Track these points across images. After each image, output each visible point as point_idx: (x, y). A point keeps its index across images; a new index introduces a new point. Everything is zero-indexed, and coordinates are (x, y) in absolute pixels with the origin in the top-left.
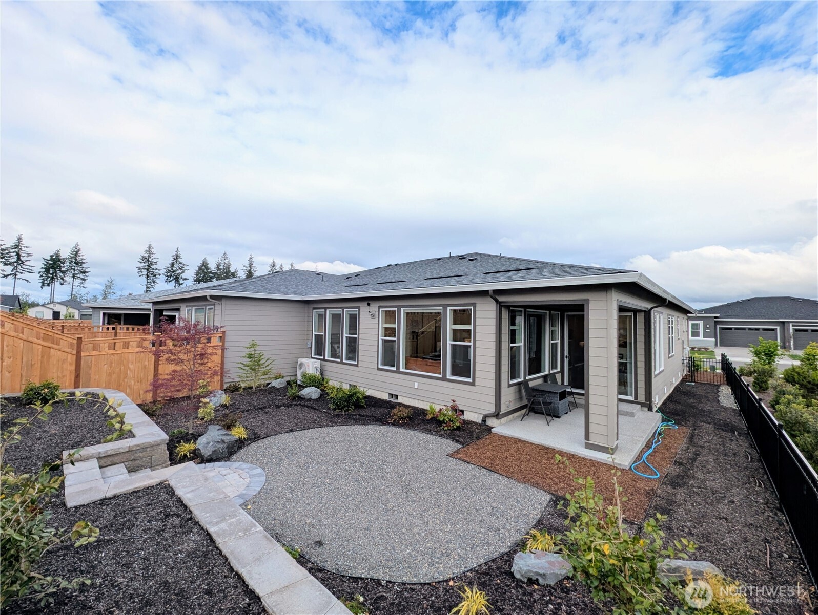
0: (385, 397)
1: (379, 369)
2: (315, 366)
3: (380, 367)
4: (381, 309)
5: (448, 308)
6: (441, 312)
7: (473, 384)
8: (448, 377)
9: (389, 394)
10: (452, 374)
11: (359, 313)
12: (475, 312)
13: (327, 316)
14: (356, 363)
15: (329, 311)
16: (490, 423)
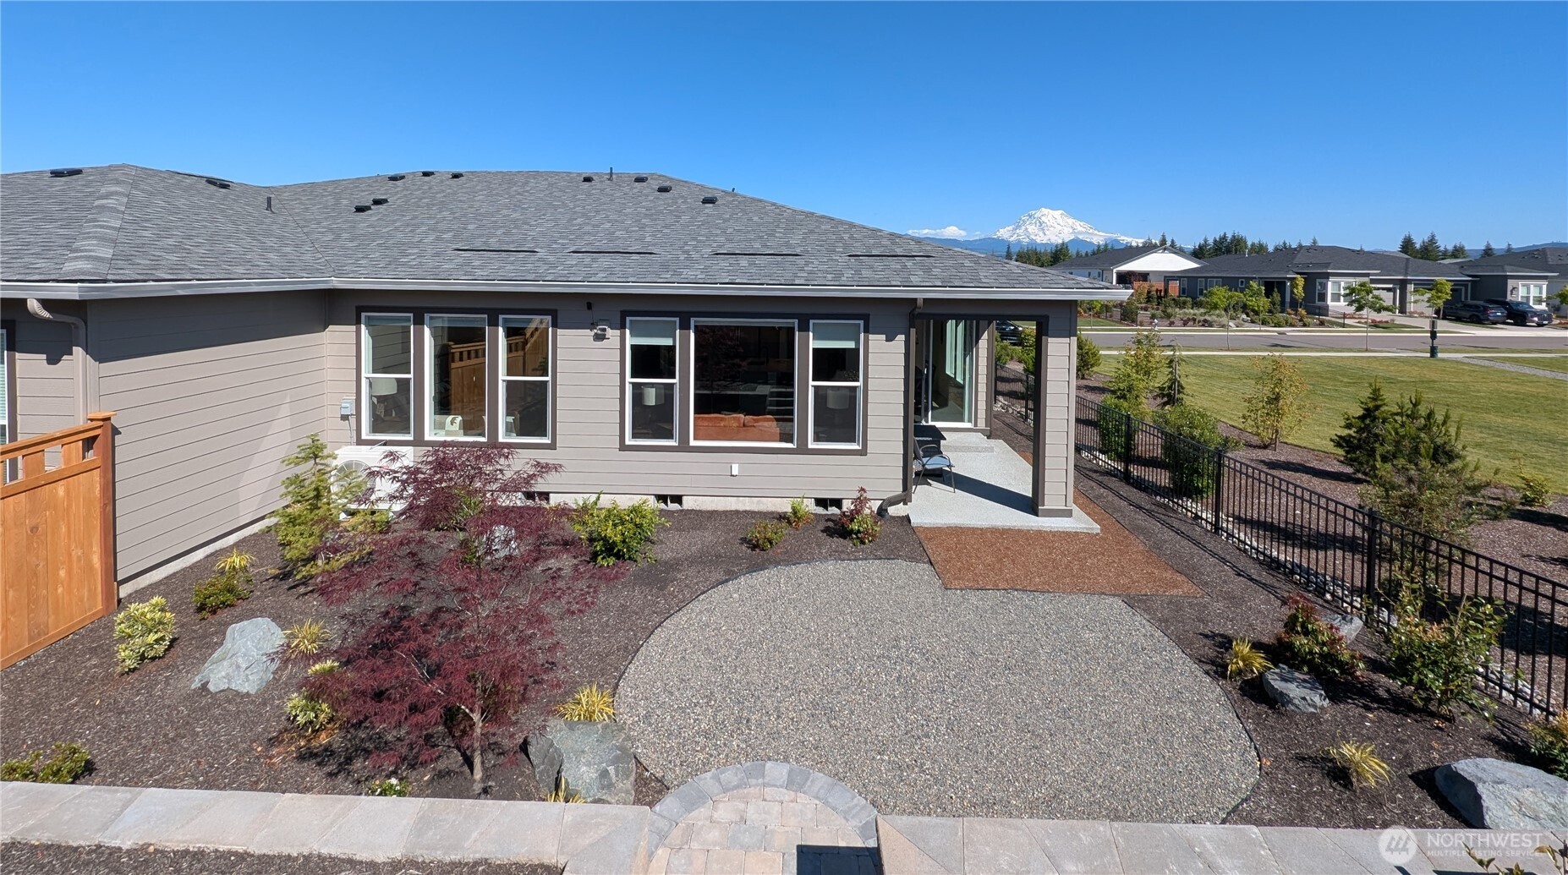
0: (650, 503)
1: (624, 448)
3: (628, 442)
4: (628, 319)
5: (811, 322)
6: (794, 328)
7: (863, 452)
8: (812, 445)
9: (656, 495)
10: (817, 439)
11: (555, 325)
12: (867, 331)
13: (427, 331)
14: (546, 440)
15: (431, 318)
16: (893, 511)
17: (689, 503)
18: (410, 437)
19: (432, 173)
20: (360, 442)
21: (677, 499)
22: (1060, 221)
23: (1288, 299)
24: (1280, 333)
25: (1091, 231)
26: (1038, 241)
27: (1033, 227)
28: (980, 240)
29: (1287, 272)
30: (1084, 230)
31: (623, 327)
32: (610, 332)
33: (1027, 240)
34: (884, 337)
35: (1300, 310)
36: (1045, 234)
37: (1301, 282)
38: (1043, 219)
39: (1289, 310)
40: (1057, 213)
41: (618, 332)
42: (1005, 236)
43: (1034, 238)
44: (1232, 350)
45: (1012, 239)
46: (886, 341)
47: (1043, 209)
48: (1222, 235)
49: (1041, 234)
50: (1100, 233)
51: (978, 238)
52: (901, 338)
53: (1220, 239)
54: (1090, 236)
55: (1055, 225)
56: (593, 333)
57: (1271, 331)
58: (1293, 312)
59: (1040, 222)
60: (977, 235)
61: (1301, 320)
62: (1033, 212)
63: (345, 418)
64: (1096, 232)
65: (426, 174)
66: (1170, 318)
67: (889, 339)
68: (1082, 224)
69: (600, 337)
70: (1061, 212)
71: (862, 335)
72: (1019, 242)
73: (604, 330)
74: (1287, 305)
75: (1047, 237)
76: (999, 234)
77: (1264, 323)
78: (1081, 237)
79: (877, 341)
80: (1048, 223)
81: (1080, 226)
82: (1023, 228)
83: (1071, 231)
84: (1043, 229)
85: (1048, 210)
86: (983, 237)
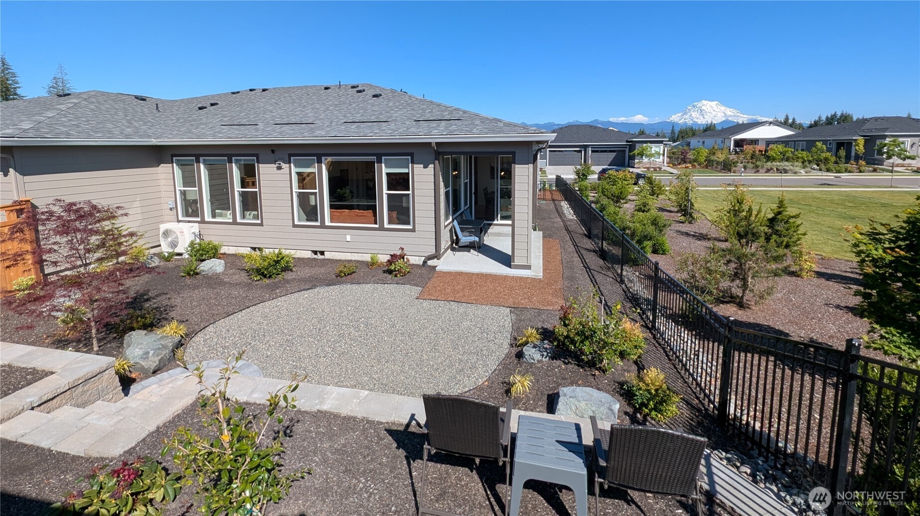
0: (309, 255)
1: (295, 226)
2: (192, 231)
3: (296, 223)
4: (292, 158)
5: (383, 158)
6: (374, 162)
7: (413, 230)
8: (386, 226)
9: (312, 251)
10: (390, 222)
11: (258, 162)
12: (413, 162)
13: (202, 166)
14: (259, 222)
15: (204, 160)
16: (430, 263)
17: (328, 255)
18: (199, 219)
19: (254, 90)
20: (179, 221)
21: (322, 253)
22: (715, 108)
23: (853, 154)
24: (836, 177)
25: (738, 114)
26: (699, 123)
27: (696, 113)
28: (658, 123)
29: (854, 136)
30: (732, 114)
31: (290, 162)
32: (284, 165)
33: (691, 122)
34: (422, 166)
35: (860, 161)
36: (704, 118)
37: (861, 141)
38: (703, 108)
39: (852, 162)
40: (714, 104)
41: (288, 165)
42: (676, 120)
43: (696, 120)
44: (785, 187)
45: (680, 122)
46: (424, 168)
47: (704, 101)
48: (833, 113)
49: (701, 118)
50: (745, 116)
51: (657, 122)
52: (432, 166)
53: (831, 116)
54: (737, 118)
55: (712, 111)
56: (276, 166)
57: (831, 176)
58: (855, 163)
59: (701, 110)
60: (657, 120)
61: (859, 168)
62: (696, 103)
63: (171, 209)
64: (742, 115)
65: (251, 90)
66: (757, 168)
67: (425, 167)
68: (731, 110)
69: (279, 168)
70: (716, 102)
71: (410, 165)
72: (685, 123)
73: (280, 164)
74: (853, 158)
75: (705, 120)
76: (671, 119)
77: (828, 170)
78: (730, 119)
79: (418, 168)
80: (707, 110)
81: (729, 112)
82: (689, 114)
83: (723, 115)
84: (703, 115)
85: (707, 102)
86: (660, 121)
